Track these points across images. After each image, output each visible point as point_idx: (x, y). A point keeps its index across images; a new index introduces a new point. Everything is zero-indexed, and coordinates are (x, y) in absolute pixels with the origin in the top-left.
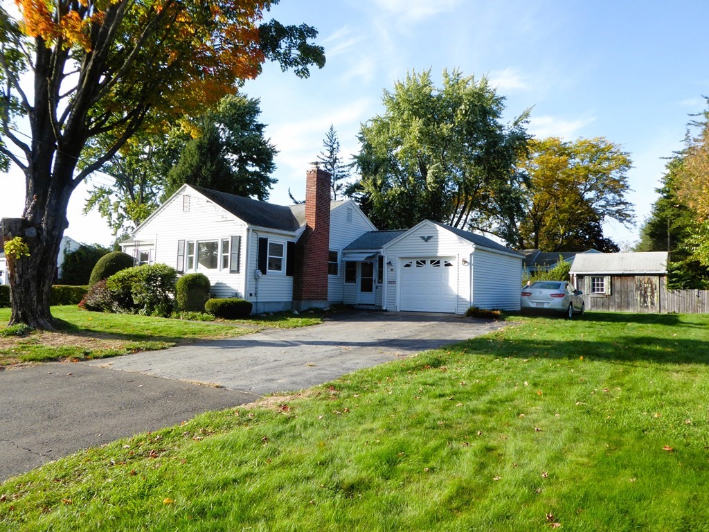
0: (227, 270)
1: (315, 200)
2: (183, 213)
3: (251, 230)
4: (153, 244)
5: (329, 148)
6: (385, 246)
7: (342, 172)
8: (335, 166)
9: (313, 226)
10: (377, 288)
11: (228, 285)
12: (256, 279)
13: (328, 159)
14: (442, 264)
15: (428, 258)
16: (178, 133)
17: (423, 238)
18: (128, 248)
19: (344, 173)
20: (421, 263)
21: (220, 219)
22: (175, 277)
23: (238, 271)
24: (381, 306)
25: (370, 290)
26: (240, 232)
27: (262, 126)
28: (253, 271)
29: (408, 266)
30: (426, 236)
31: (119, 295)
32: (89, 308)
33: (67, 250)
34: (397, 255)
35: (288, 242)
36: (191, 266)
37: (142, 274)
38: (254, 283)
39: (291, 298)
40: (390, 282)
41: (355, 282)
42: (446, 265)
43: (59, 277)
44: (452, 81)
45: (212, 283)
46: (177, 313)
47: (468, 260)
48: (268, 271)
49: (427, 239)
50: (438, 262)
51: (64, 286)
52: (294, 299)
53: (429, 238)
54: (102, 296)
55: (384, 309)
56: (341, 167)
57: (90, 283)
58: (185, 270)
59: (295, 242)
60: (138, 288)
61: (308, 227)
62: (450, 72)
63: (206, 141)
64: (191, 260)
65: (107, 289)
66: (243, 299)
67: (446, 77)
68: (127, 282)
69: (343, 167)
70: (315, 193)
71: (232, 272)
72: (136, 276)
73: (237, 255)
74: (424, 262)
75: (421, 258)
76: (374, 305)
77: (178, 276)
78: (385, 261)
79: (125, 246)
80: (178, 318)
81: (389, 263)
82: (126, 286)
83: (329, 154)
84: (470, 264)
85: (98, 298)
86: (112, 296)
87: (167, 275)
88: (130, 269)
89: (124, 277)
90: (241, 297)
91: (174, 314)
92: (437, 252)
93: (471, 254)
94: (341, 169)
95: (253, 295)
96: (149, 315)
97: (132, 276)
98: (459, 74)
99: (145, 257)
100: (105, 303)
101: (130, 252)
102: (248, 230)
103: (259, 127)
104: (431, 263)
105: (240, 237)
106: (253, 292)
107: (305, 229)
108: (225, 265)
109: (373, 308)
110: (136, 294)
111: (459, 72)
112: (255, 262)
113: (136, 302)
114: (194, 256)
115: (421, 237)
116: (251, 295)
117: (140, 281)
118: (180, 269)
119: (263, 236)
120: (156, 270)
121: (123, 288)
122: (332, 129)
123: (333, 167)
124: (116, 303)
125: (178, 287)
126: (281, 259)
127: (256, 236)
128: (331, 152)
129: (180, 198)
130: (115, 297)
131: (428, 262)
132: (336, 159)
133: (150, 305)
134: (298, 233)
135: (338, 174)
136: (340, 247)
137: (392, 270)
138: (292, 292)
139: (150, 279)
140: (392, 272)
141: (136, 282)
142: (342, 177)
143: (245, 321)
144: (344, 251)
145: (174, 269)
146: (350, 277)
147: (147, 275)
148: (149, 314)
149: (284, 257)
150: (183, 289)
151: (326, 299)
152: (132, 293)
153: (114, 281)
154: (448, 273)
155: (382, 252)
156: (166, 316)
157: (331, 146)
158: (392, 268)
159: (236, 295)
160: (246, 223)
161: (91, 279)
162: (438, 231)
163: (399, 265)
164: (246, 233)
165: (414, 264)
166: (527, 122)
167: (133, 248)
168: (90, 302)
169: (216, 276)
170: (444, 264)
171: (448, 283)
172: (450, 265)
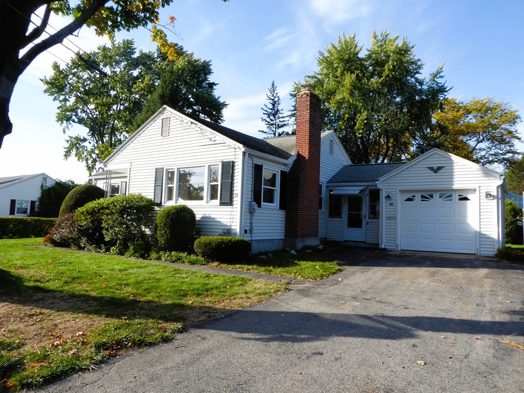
0: (217, 202)
1: (307, 126)
2: (161, 138)
3: (247, 155)
4: (126, 177)
5: (271, 101)
6: (382, 179)
7: (283, 121)
8: (277, 116)
9: (306, 154)
10: (367, 223)
11: (218, 220)
12: (251, 213)
13: (271, 111)
14: (456, 197)
15: (436, 191)
16: (142, 85)
17: (431, 169)
18: (98, 181)
19: (285, 123)
20: (427, 196)
21: (207, 142)
22: (153, 210)
23: (230, 203)
24: (378, 244)
25: (359, 225)
26: (233, 157)
27: (214, 84)
28: (248, 203)
29: (409, 200)
30: (435, 166)
31: (88, 229)
32: (56, 244)
33: (44, 186)
34: (397, 187)
35: (281, 171)
36: (170, 198)
37: (115, 205)
38: (249, 217)
39: (283, 234)
40: (388, 218)
41: (341, 217)
42: (461, 199)
43: (36, 210)
44: (381, 42)
45: (198, 217)
46: (158, 252)
47: (494, 193)
48: (263, 203)
49: (436, 170)
50: (451, 196)
51: (36, 218)
52: (286, 235)
53: (439, 168)
54: (68, 230)
55: (383, 247)
56: (282, 117)
57: (59, 216)
58: (163, 202)
59: (288, 171)
60: (110, 222)
61: (299, 156)
62: (378, 34)
63: (168, 91)
64: (170, 190)
65: (74, 222)
66: (238, 238)
67: (375, 38)
68: (97, 215)
69: (283, 117)
70: (308, 118)
71: (222, 204)
72: (108, 208)
73: (229, 184)
74: (432, 196)
75: (429, 191)
76: (364, 242)
77: (156, 208)
78: (383, 195)
79: (95, 179)
80: (159, 259)
81: (388, 197)
82: (96, 220)
83: (271, 107)
84: (497, 197)
85: (65, 232)
86: (79, 231)
87: (144, 207)
88: (102, 200)
89: (94, 208)
90: (235, 234)
91: (154, 255)
92: (452, 184)
93: (498, 187)
94: (282, 120)
95: (248, 231)
96: (122, 255)
97: (103, 208)
98: (387, 36)
99: (115, 190)
100: (72, 238)
101: (101, 185)
102: (244, 153)
103: (211, 85)
104: (440, 197)
105: (233, 163)
106: (248, 228)
107: (296, 158)
108: (213, 196)
109: (363, 245)
110: (107, 230)
111: (386, 34)
112: (250, 193)
113: (107, 239)
114: (175, 185)
115: (427, 168)
116: (246, 231)
117: (112, 213)
118: (158, 201)
119: (258, 162)
120: (132, 201)
121: (92, 222)
122: (273, 85)
123: (275, 117)
124: (84, 240)
125: (158, 221)
126: (274, 190)
127: (251, 162)
128: (274, 105)
129: (159, 121)
130: (83, 232)
131: (436, 196)
132: (278, 110)
133: (124, 242)
134: (291, 161)
135: (279, 123)
136: (325, 180)
137: (392, 204)
138: (284, 228)
139: (123, 211)
140: (391, 207)
141: (107, 215)
142: (283, 126)
143: (250, 267)
144: (328, 184)
145: (151, 201)
146: (335, 211)
147: (122, 206)
148: (121, 253)
149: (277, 188)
150: (165, 224)
151: (317, 236)
152: (102, 228)
153: (82, 213)
154: (466, 208)
155: (380, 184)
156: (143, 257)
157: (273, 100)
158: (391, 202)
159: (228, 232)
160: (241, 146)
161: (60, 212)
162: (452, 160)
163: (399, 199)
164: (241, 157)
165: (418, 197)
166: (442, 77)
167: (105, 181)
168: (56, 237)
169: (202, 209)
170: (458, 198)
171: (465, 220)
172: (466, 199)
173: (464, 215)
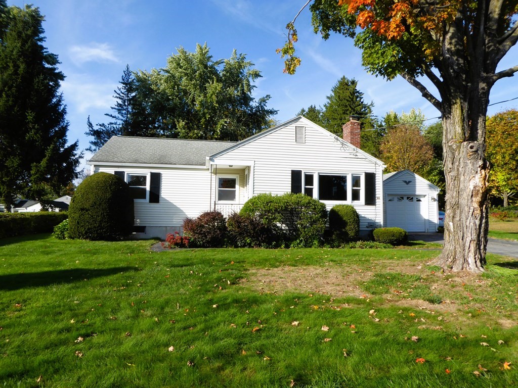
2: (295, 143)
14: (415, 199)
15: (405, 195)
17: (405, 182)
20: (400, 198)
29: (391, 200)
30: (407, 180)
42: (417, 201)
47: (435, 198)
49: (407, 183)
50: (412, 199)
53: (410, 182)
74: (403, 198)
75: (401, 195)
84: (437, 200)
92: (415, 192)
93: (437, 194)
104: (407, 199)
114: (315, 188)
115: (403, 181)
129: (291, 128)
131: (405, 198)
154: (420, 206)
162: (415, 177)
165: (396, 199)
170: (416, 199)
171: (419, 213)
172: (420, 200)
173: (418, 209)
